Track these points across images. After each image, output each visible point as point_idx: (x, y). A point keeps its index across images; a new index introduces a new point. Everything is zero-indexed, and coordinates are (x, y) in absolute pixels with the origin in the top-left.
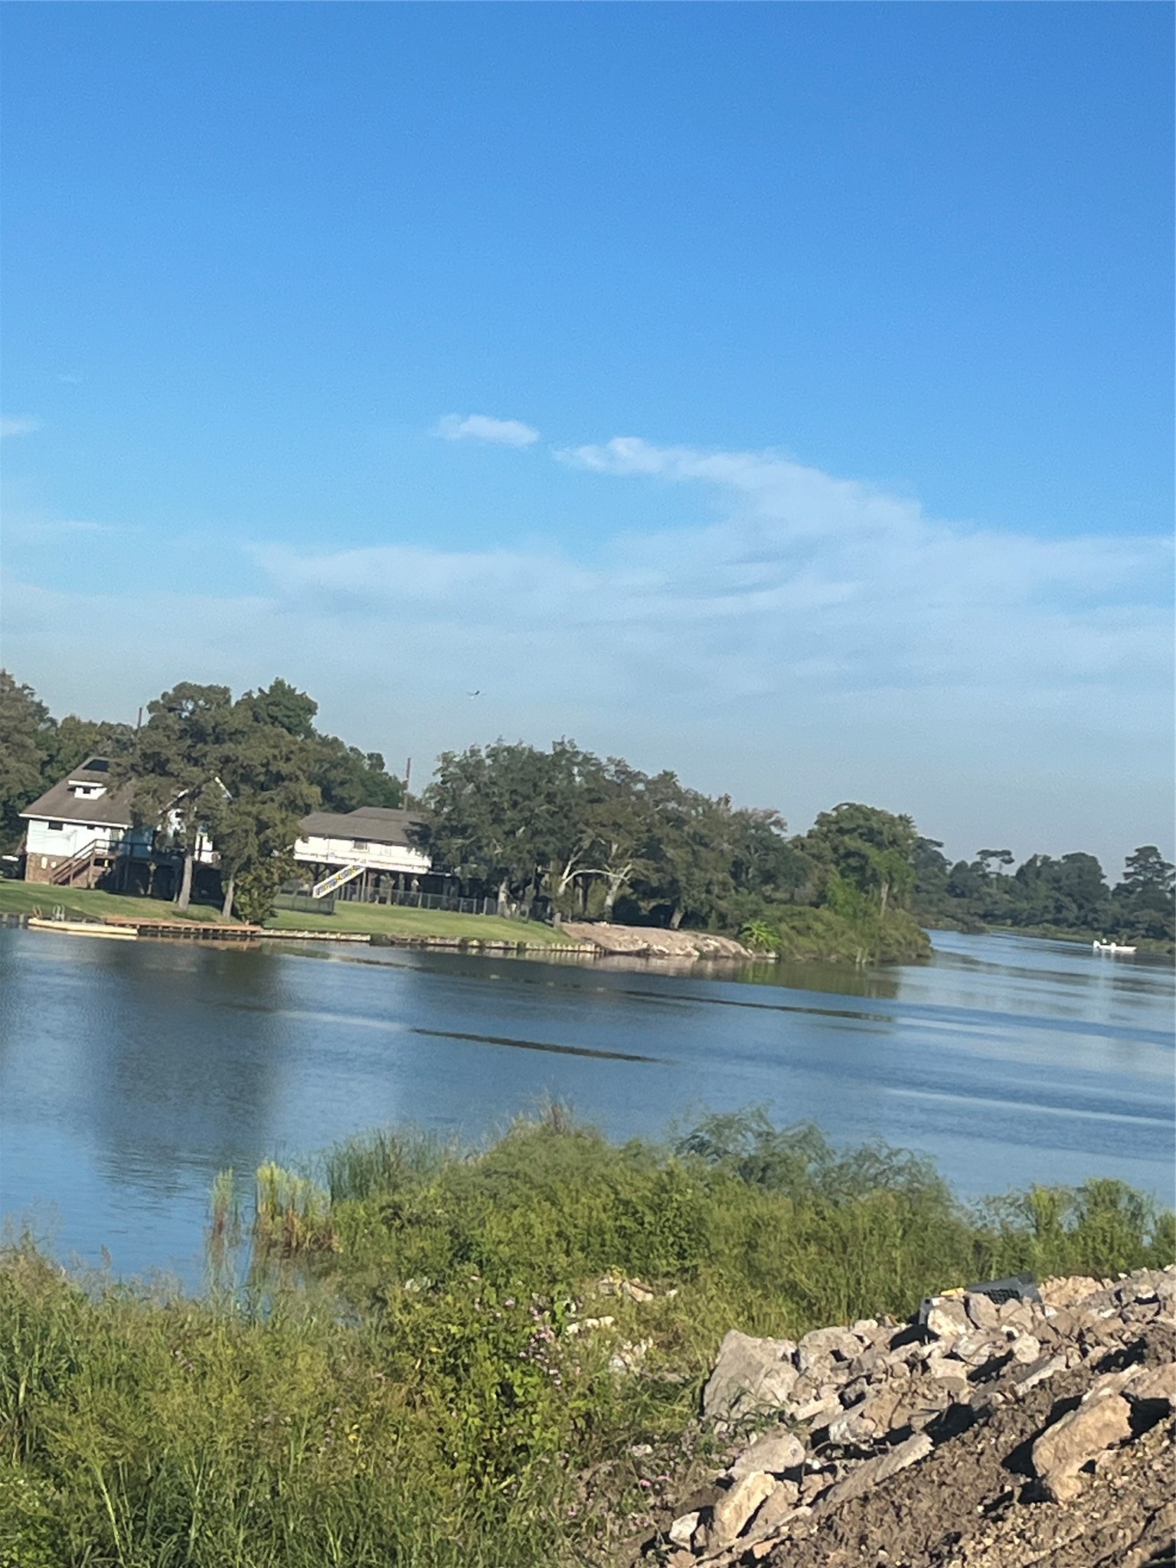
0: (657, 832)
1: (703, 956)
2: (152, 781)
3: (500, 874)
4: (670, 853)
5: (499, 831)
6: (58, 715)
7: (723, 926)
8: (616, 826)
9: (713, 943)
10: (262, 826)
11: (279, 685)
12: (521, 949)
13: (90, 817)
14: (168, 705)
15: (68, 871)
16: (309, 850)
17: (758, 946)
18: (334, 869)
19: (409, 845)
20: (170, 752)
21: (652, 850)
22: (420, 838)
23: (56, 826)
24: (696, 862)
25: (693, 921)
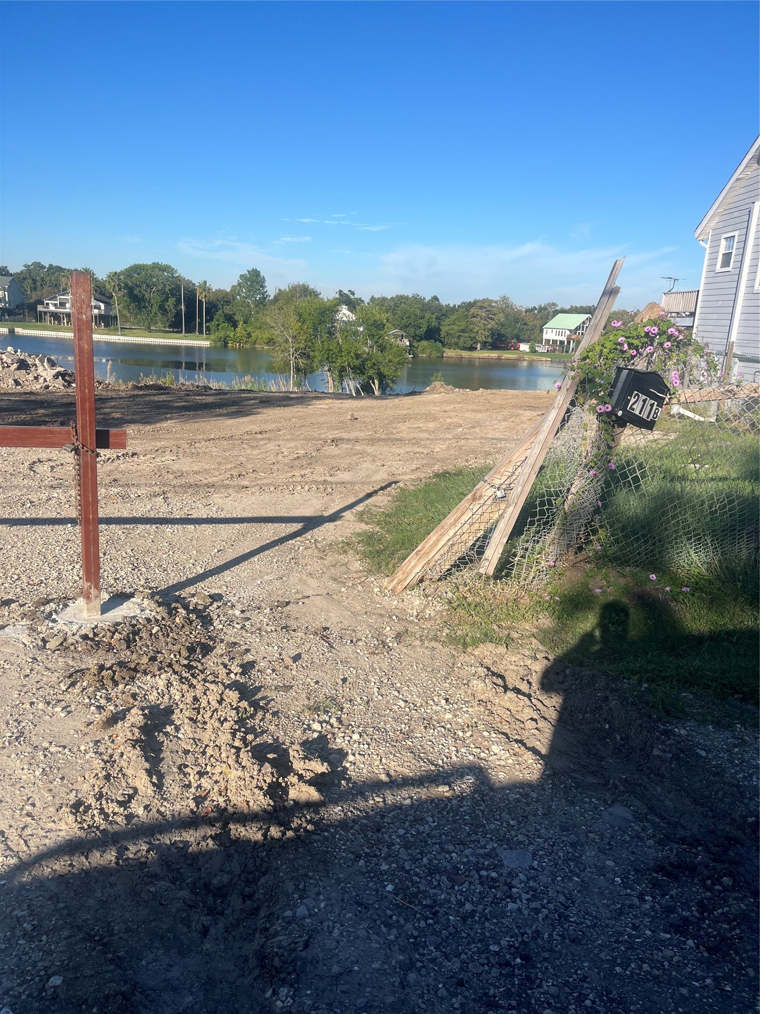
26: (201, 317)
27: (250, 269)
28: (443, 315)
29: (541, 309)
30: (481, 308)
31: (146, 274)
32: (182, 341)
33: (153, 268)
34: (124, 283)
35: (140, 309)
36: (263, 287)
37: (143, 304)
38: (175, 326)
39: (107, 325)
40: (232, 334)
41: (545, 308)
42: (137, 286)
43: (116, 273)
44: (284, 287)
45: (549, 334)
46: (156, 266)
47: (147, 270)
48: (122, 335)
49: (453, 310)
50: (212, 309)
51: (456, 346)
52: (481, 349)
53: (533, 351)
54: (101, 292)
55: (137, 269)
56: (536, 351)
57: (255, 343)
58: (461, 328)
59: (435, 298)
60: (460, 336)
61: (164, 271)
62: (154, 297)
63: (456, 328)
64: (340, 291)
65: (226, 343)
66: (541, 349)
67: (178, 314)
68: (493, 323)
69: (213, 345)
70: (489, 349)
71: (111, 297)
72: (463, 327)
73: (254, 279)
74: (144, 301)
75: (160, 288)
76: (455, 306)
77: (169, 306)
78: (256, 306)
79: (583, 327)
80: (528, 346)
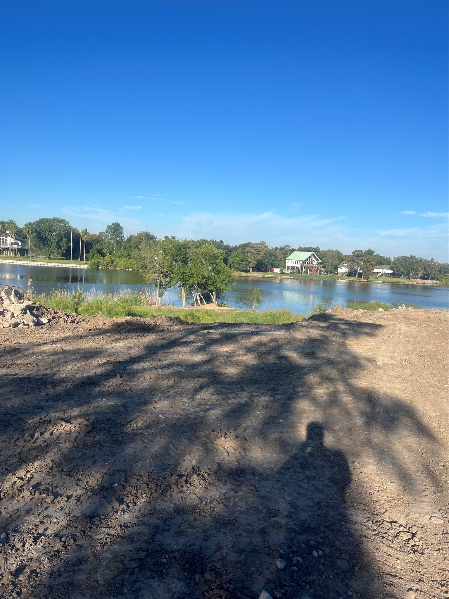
0: (426, 267)
1: (433, 283)
2: (352, 262)
3: (403, 273)
4: (428, 269)
5: (402, 267)
6: (344, 254)
7: (438, 279)
8: (419, 266)
9: (435, 282)
10: (367, 267)
11: (370, 249)
12: (405, 283)
13: (346, 267)
14: (354, 253)
15: (343, 274)
16: (376, 270)
17: (442, 282)
18: (379, 273)
19: (390, 269)
20: (354, 258)
21: (425, 269)
22: (391, 268)
23: (341, 268)
24: (432, 271)
25: (432, 279)
26: (82, 250)
27: (114, 222)
28: (230, 251)
29: (282, 249)
30: (252, 247)
31: (49, 224)
32: (70, 265)
33: (54, 220)
34: (35, 229)
35: (44, 245)
36: (121, 233)
37: (46, 242)
38: (66, 256)
39: (22, 255)
40: (102, 261)
41: (283, 248)
42: (43, 231)
43: (30, 223)
44: (135, 233)
45: (289, 263)
46: (55, 220)
47: (50, 222)
48: (32, 261)
49: (235, 248)
50: (89, 245)
51: (238, 269)
52: (252, 271)
53: (282, 273)
54: (19, 235)
55: (43, 221)
56: (283, 273)
57: (116, 266)
58: (241, 259)
59: (221, 242)
60: (240, 263)
61: (60, 222)
62: (53, 238)
63: (238, 259)
64: (166, 237)
65: (98, 267)
66: (286, 271)
67: (68, 249)
68: (259, 256)
69: (90, 267)
70: (257, 272)
71: (26, 237)
72: (242, 258)
73: (116, 229)
74: (47, 241)
75: (58, 233)
76: (236, 246)
77: (62, 244)
78: (117, 244)
79: (310, 259)
80: (279, 270)
